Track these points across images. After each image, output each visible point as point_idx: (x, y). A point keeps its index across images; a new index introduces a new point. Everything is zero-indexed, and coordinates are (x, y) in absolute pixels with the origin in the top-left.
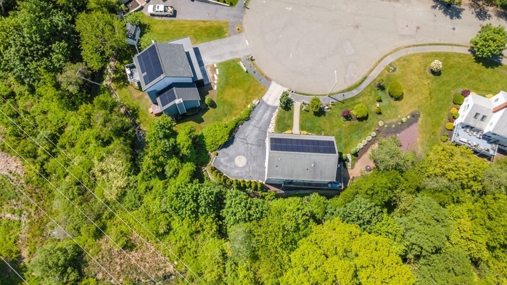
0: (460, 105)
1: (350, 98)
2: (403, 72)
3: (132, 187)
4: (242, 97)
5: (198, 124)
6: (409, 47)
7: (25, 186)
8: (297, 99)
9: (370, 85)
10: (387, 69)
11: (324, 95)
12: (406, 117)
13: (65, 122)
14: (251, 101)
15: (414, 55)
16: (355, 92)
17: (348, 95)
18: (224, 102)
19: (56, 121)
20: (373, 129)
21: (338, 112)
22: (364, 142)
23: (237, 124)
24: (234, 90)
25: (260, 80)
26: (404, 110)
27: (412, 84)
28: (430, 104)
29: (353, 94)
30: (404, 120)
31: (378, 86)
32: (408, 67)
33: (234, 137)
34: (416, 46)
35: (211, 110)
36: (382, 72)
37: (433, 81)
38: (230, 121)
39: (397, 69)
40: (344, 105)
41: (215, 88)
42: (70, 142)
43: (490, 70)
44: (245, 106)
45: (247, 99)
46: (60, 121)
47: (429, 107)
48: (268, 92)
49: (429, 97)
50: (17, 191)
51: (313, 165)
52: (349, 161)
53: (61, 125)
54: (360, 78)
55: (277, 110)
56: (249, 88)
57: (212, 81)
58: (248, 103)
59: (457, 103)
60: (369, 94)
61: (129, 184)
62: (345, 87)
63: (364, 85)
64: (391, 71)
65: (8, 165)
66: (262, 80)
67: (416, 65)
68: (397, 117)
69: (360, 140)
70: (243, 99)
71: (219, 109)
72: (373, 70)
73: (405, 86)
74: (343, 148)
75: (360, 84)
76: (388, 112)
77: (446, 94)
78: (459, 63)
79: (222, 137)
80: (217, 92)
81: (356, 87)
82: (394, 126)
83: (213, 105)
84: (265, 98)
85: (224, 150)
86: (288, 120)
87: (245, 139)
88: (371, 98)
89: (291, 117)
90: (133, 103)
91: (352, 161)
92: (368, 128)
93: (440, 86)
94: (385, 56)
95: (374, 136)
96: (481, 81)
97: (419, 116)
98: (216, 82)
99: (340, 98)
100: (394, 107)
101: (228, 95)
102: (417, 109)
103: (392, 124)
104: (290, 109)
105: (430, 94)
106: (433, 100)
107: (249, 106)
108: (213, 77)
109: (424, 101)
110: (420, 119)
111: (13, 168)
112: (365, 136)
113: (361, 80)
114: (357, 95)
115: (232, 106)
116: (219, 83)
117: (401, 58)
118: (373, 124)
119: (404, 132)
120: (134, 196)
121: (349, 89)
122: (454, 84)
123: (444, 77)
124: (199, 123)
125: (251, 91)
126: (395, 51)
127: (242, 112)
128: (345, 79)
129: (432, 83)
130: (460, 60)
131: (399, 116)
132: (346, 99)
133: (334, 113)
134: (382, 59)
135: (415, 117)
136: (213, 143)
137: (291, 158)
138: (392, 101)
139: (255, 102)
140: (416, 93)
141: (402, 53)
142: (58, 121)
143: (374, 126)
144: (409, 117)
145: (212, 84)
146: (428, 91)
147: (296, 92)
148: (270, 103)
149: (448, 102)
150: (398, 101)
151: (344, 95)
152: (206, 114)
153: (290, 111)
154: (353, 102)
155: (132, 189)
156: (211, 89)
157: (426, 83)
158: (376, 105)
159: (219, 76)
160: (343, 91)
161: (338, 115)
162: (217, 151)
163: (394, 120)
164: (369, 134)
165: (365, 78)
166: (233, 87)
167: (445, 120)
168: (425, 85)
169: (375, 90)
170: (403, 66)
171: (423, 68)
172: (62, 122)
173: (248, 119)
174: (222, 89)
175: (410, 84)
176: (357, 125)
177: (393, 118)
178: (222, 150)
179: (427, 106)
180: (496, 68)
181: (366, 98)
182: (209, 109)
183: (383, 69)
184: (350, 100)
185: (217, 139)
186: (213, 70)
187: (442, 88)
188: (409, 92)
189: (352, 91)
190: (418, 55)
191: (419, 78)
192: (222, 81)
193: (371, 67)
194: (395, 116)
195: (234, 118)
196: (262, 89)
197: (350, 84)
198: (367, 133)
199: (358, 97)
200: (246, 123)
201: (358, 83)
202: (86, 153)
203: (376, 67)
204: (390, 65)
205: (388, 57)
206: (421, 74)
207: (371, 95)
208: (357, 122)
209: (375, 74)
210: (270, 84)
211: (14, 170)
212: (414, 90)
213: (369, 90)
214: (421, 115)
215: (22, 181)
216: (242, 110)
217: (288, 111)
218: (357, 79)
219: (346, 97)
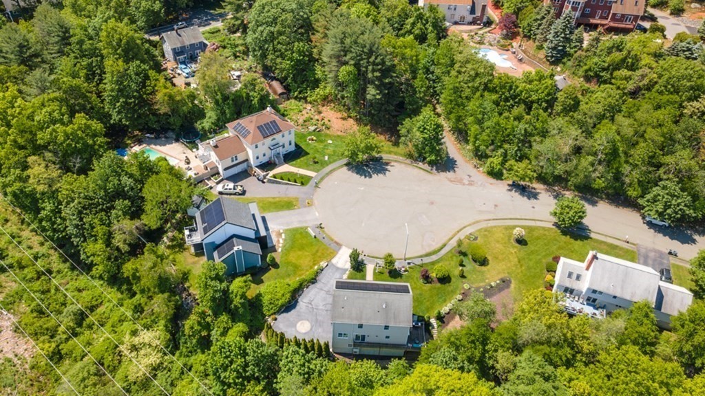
0: (555, 272)
1: (430, 263)
2: (485, 241)
3: (165, 369)
4: (308, 259)
5: (256, 286)
6: (489, 220)
7: (28, 371)
8: (370, 262)
9: (450, 251)
10: (468, 237)
12: (496, 282)
13: (100, 301)
14: (319, 263)
15: (495, 227)
16: (434, 258)
17: (426, 260)
18: (288, 263)
19: (91, 297)
20: (458, 292)
21: (417, 275)
22: (450, 306)
23: (301, 284)
24: (300, 253)
25: (330, 245)
26: (492, 275)
27: (497, 252)
28: (522, 272)
29: (432, 259)
30: (493, 284)
31: (459, 253)
32: (490, 237)
33: (297, 302)
34: (496, 219)
35: (273, 271)
36: (461, 241)
38: (294, 282)
39: (479, 238)
40: (422, 269)
41: (280, 250)
42: (100, 320)
43: (579, 242)
44: (312, 268)
45: (314, 261)
46: (95, 299)
47: (521, 274)
48: (338, 256)
49: (519, 265)
50: (16, 377)
51: (384, 306)
52: (433, 328)
53: (94, 303)
54: (439, 245)
55: (348, 272)
56: (317, 251)
57: (276, 243)
58: (315, 265)
59: (551, 270)
60: (450, 259)
61: (162, 363)
62: (424, 253)
63: (443, 252)
64: (472, 239)
65: (17, 347)
66: (332, 245)
67: (499, 235)
68: (485, 282)
69: (445, 304)
70: (310, 261)
71: (281, 270)
72: (452, 238)
74: (425, 312)
75: (442, 248)
76: (474, 276)
77: (537, 263)
78: (545, 235)
79: (283, 295)
80: (281, 254)
81: (435, 252)
82: (482, 290)
83: (276, 266)
84: (334, 261)
85: (285, 315)
87: (311, 304)
88: (453, 263)
90: (185, 268)
91: (438, 327)
92: (452, 291)
93: (529, 254)
94: (465, 227)
95: (460, 299)
96: (572, 252)
97: (510, 282)
98: (281, 245)
99: (418, 262)
100: (480, 272)
101: (292, 257)
102: (506, 275)
103: (479, 287)
104: (363, 271)
105: (519, 262)
106: (523, 268)
107: (316, 267)
108: (278, 241)
109: (514, 268)
110: (512, 286)
111: (20, 351)
112: (450, 300)
114: (437, 260)
115: (296, 268)
116: (284, 246)
117: (481, 229)
118: (457, 288)
119: (495, 297)
120: (166, 380)
121: (428, 255)
122: (544, 253)
123: (531, 247)
124: (258, 284)
125: (319, 254)
126: (474, 223)
127: (307, 273)
128: (422, 246)
129: (520, 251)
130: (546, 233)
131: (487, 281)
132: (425, 264)
133: (412, 275)
134: (461, 230)
135: (505, 283)
136: (272, 302)
137: (359, 298)
138: (476, 266)
139: (323, 264)
140: (503, 260)
141: (483, 225)
142: (93, 298)
143: (459, 289)
144: (498, 282)
145: (277, 247)
146: (517, 259)
147: (368, 256)
148: (340, 265)
149: (541, 270)
150: (483, 267)
151: (422, 260)
152: (267, 275)
153: (362, 273)
154: (432, 266)
155: (165, 372)
156: (275, 251)
158: (458, 269)
159: (285, 240)
160: (421, 256)
161: (417, 278)
162: (276, 316)
163: (482, 284)
164: (454, 297)
165: (444, 245)
166: (300, 250)
167: (541, 288)
168: (512, 253)
169: (457, 257)
170: (485, 236)
171: (507, 238)
172: (97, 300)
173: (313, 281)
174: (287, 250)
175: (494, 251)
176: (439, 288)
177: (480, 282)
178: (282, 315)
179: (518, 273)
180: (586, 241)
181: (447, 263)
182: (270, 269)
183: (463, 237)
185: (277, 297)
186: (279, 234)
187: (531, 257)
188: (494, 258)
189: (431, 256)
190: (499, 226)
191: (504, 247)
192: (288, 245)
193: (450, 236)
194: (483, 280)
195: (298, 279)
196: (331, 253)
197: (428, 250)
198: (452, 297)
199: (438, 262)
200: (312, 286)
201: (437, 250)
202: (116, 332)
203: (455, 236)
204: (470, 234)
205: (467, 228)
206: (505, 243)
207: (452, 260)
208: (439, 285)
210: (340, 249)
211: (22, 353)
212: (500, 257)
213: (450, 256)
214: (513, 281)
215: (27, 366)
216: (308, 271)
217: (360, 272)
218: (436, 246)
219: (424, 262)
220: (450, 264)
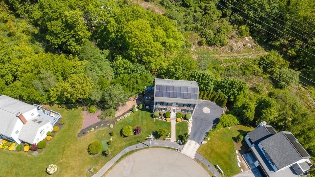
2: (83, 168)
4: (215, 146)
8: (173, 144)
9: (114, 156)
10: (96, 170)
11: (152, 147)
12: (90, 131)
16: (127, 150)
17: (133, 147)
20: (118, 123)
22: (125, 116)
24: (222, 150)
25: (203, 159)
26: (91, 136)
27: (77, 158)
28: (66, 143)
29: (129, 148)
30: (93, 129)
31: (107, 155)
32: (76, 173)
36: (102, 166)
37: (57, 162)
38: (220, 129)
40: (138, 139)
41: (237, 152)
44: (211, 139)
45: (211, 144)
47: (68, 141)
48: (196, 149)
49: (65, 148)
54: (121, 162)
56: (211, 153)
57: (241, 157)
58: (210, 141)
60: (116, 149)
62: (135, 154)
63: (119, 156)
66: (202, 159)
68: (97, 131)
69: (128, 117)
70: (214, 144)
71: (230, 136)
72: (109, 170)
73: (84, 156)
75: (122, 157)
76: (103, 135)
77: (50, 151)
80: (235, 149)
81: (127, 154)
82: (102, 125)
83: (235, 139)
84: (198, 146)
86: (179, 129)
88: (115, 145)
89: (177, 131)
91: (134, 108)
97: (79, 134)
98: (238, 157)
99: (140, 145)
100: (98, 139)
101: (226, 146)
102: (79, 138)
103: (103, 126)
104: (178, 136)
105: (64, 150)
106: (63, 146)
107: (209, 139)
108: (241, 160)
109: (71, 145)
110: (79, 132)
112: (124, 119)
113: (121, 160)
114: (127, 147)
115: (221, 139)
116: (235, 155)
121: (132, 152)
125: (209, 150)
128: (134, 161)
131: (96, 132)
132: (135, 144)
133: (146, 134)
135: (83, 133)
140: (76, 150)
143: (117, 125)
144: (88, 132)
145: (240, 154)
146: (64, 153)
147: (175, 149)
149: (49, 146)
151: (137, 147)
152: (237, 134)
153: (179, 135)
154: (130, 142)
156: (239, 151)
157: (64, 159)
158: (113, 139)
159: (237, 161)
160: (137, 150)
163: (101, 129)
164: (121, 121)
165: (117, 162)
166: (224, 153)
167: (58, 134)
168: (65, 158)
175: (79, 158)
177: (101, 130)
181: (119, 145)
182: (237, 137)
183: (100, 171)
184: (133, 144)
186: (242, 167)
187: (52, 156)
188: (82, 151)
189: (130, 151)
191: (69, 163)
192: (233, 157)
193: (110, 172)
196: (201, 151)
197: (130, 157)
198: (122, 121)
199: (126, 145)
201: (124, 157)
203: (106, 173)
204: (93, 174)
207: (115, 147)
209: (109, 165)
210: (196, 156)
212: (77, 153)
213: (116, 151)
214: (77, 134)
216: (213, 136)
217: (180, 136)
218: (123, 162)
219: (135, 146)
220: (118, 144)
